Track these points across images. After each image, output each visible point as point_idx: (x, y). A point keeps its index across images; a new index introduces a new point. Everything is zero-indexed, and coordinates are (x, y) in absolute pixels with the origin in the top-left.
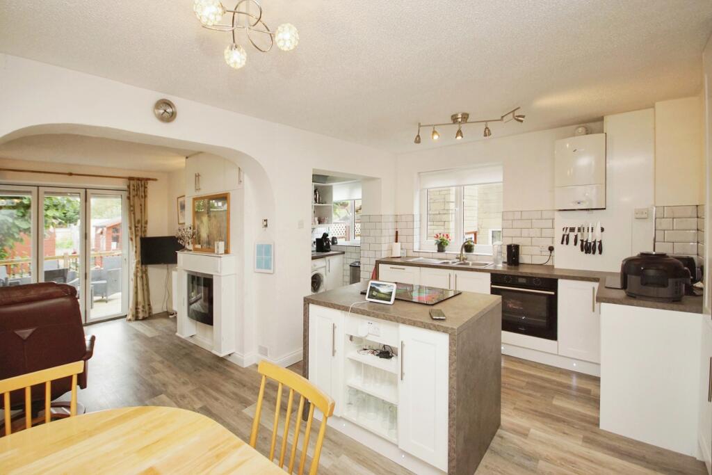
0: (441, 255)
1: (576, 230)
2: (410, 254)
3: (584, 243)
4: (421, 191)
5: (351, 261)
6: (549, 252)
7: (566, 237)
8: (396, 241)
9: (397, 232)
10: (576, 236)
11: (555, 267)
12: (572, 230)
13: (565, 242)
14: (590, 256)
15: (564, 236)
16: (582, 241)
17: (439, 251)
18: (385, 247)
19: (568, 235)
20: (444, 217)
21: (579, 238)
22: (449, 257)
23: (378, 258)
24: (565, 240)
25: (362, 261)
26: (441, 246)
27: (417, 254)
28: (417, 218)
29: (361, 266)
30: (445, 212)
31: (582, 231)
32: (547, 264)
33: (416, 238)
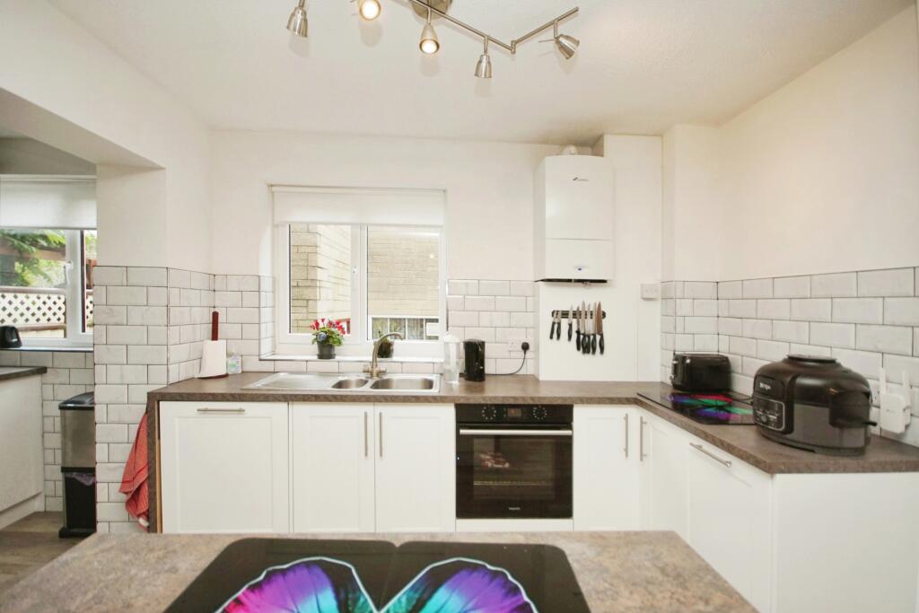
0: (327, 365)
1: (571, 315)
2: (252, 365)
3: (582, 337)
4: (275, 226)
5: (67, 393)
6: (523, 353)
7: (556, 326)
8: (215, 337)
9: (215, 316)
10: (570, 325)
11: (541, 378)
12: (565, 314)
13: (555, 335)
14: (589, 357)
15: (554, 323)
16: (578, 332)
17: (321, 356)
18: (178, 353)
19: (559, 324)
20: (307, 293)
21: (575, 328)
22: (343, 367)
23: (158, 384)
24: (555, 332)
25: (101, 395)
26: (327, 347)
27: (268, 366)
28: (266, 285)
29: (97, 407)
30: (309, 283)
31: (578, 316)
32: (521, 373)
33: (266, 330)
